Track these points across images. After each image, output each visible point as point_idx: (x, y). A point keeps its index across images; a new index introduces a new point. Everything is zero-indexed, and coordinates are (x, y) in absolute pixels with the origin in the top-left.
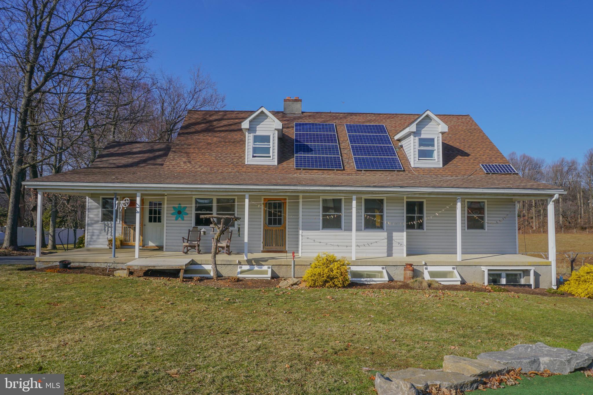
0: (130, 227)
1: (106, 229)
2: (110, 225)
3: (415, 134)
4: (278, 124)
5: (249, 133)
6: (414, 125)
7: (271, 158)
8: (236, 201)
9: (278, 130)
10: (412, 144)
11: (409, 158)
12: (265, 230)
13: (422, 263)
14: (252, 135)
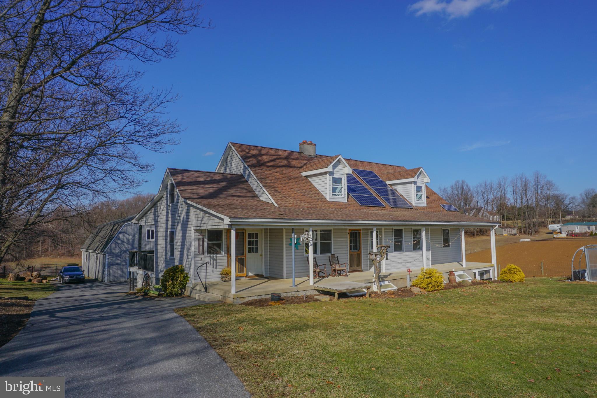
1: (212, 262)
2: (215, 258)
3: (415, 183)
4: (348, 170)
5: (330, 175)
6: (416, 177)
7: (343, 196)
8: (332, 232)
9: (347, 174)
10: (413, 190)
11: (407, 199)
12: (350, 254)
13: (453, 270)
14: (331, 177)
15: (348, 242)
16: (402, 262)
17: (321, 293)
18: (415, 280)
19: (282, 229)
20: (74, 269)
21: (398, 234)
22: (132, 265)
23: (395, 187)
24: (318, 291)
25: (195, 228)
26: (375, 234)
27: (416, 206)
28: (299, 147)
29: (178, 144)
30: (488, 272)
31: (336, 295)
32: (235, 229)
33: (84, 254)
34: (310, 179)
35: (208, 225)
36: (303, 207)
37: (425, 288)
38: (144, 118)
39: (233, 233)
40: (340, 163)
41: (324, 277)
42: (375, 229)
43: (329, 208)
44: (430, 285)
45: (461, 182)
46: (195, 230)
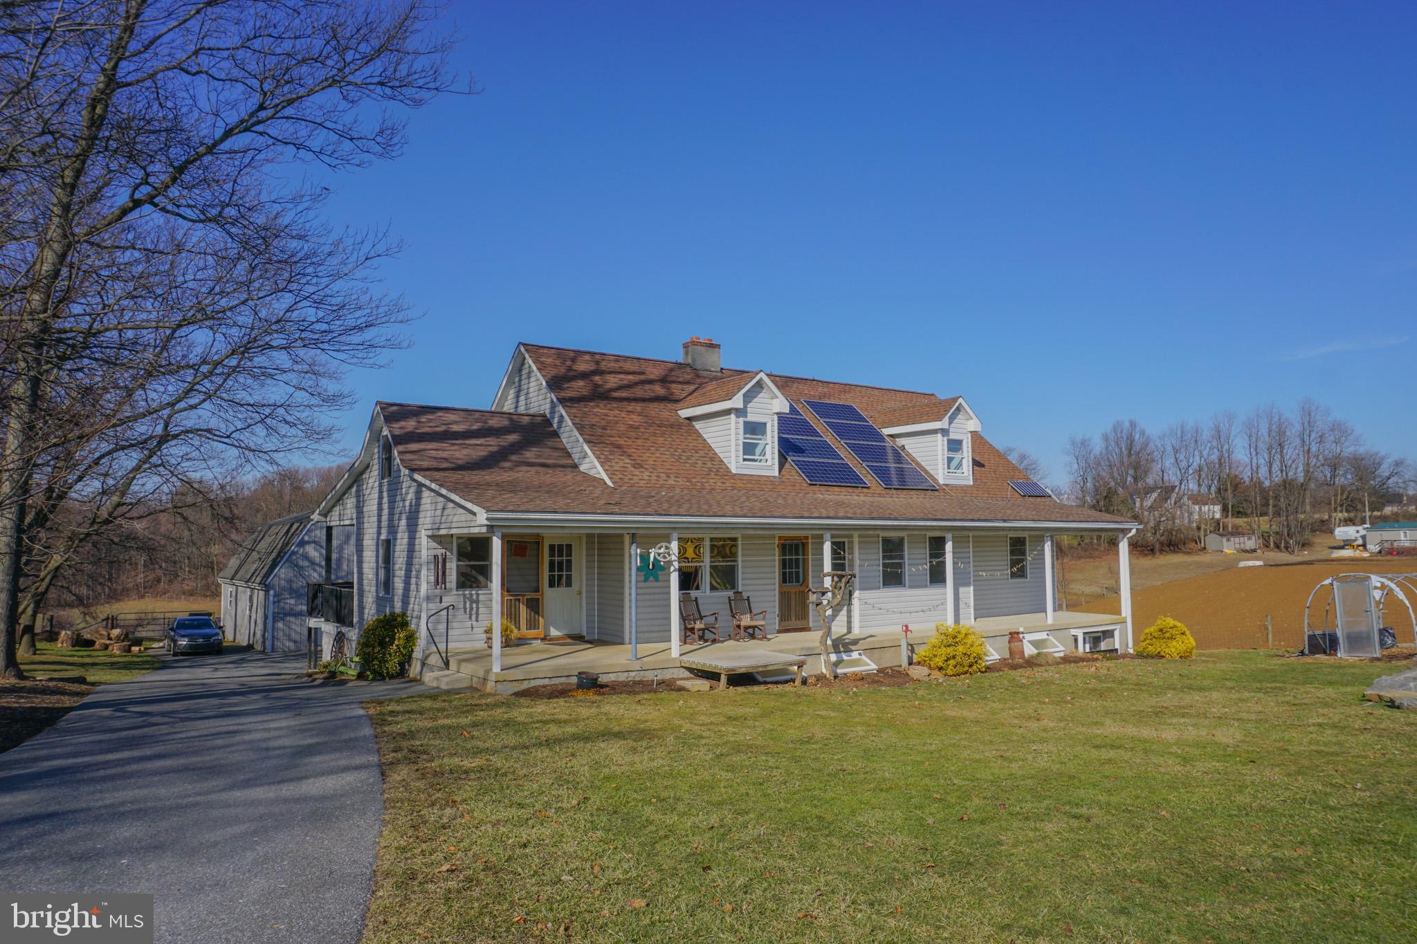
0: (519, 600)
1: (468, 606)
2: (474, 597)
3: (944, 432)
4: (780, 404)
5: (738, 417)
6: (946, 419)
7: (769, 463)
8: (740, 542)
9: (777, 413)
10: (940, 448)
11: (928, 468)
12: (781, 593)
13: (1021, 630)
14: (741, 420)
15: (777, 563)
16: (902, 610)
17: (697, 675)
18: (921, 652)
19: (622, 536)
20: (202, 622)
21: (892, 548)
22: (312, 612)
23: (901, 442)
24: (690, 670)
25: (430, 533)
26: (827, 547)
27: (947, 485)
28: (682, 351)
29: (409, 346)
30: (1109, 634)
31: (723, 679)
32: (500, 534)
33: (227, 590)
34: (698, 425)
35: (454, 525)
36: (672, 487)
37: (940, 669)
38: (327, 291)
39: (497, 544)
40: (762, 388)
41: (714, 641)
42: (827, 535)
43: (734, 488)
44: (952, 662)
45: (1127, 425)
46: (429, 536)
